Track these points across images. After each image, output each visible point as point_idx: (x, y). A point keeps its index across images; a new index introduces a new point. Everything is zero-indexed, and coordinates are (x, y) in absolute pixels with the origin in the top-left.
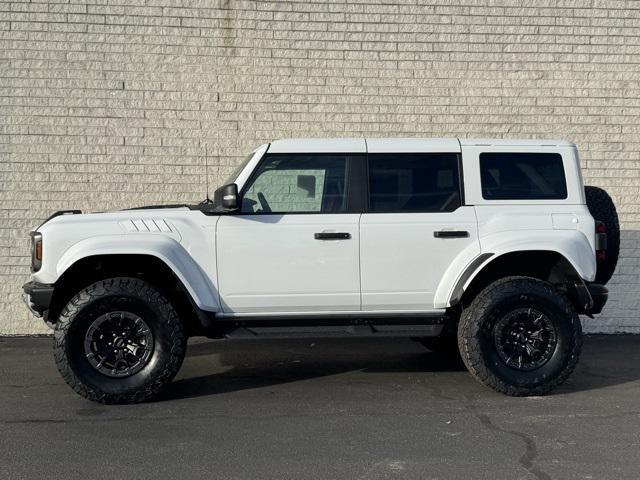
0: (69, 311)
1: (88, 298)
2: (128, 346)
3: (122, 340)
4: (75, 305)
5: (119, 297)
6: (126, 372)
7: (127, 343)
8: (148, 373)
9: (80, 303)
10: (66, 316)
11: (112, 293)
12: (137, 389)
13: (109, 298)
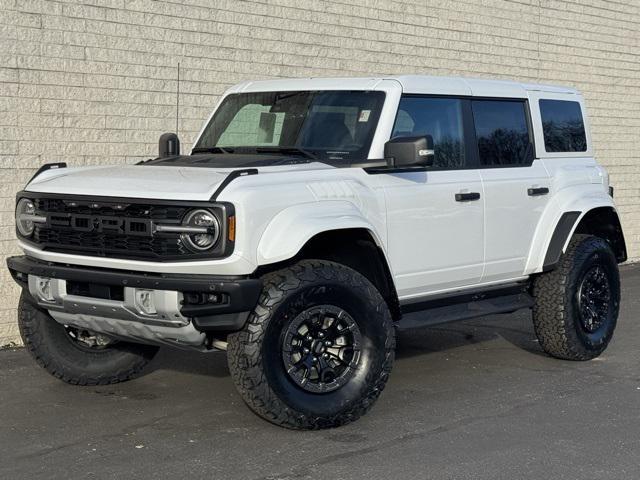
0: (259, 317)
1: (280, 294)
2: (329, 350)
3: (320, 344)
4: (265, 307)
5: (317, 287)
6: (335, 384)
7: (326, 347)
8: (363, 379)
9: (271, 303)
10: (257, 324)
11: (307, 283)
12: (354, 402)
13: (306, 290)
